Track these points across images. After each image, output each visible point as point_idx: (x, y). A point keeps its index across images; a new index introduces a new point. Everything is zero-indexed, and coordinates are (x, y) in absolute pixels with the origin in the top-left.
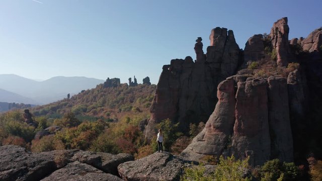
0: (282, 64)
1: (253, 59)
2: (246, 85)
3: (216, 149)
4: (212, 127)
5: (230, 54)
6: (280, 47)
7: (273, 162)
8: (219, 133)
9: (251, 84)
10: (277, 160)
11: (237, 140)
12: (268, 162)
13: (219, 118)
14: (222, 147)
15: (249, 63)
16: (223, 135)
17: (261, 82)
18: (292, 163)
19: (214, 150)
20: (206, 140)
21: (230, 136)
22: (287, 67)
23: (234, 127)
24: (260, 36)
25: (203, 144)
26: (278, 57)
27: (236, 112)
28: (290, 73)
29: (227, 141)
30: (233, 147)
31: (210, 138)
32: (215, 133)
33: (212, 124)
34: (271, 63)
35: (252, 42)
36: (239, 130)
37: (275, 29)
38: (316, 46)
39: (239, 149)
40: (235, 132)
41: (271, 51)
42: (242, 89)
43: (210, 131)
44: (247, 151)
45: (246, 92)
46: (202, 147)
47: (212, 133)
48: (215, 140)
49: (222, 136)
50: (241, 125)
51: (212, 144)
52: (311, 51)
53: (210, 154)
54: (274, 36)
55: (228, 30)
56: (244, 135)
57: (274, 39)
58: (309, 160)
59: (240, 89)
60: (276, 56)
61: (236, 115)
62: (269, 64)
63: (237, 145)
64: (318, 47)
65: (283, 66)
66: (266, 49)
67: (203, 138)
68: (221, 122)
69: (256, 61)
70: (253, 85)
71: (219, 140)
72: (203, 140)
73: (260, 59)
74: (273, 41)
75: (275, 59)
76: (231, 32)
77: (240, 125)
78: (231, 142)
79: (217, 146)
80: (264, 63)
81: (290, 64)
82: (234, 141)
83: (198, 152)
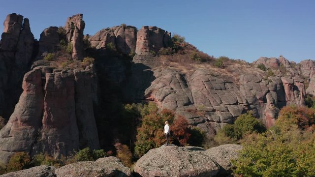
0: (77, 58)
1: (49, 51)
2: (55, 77)
3: (26, 144)
4: (19, 121)
5: (25, 44)
6: (76, 41)
7: (84, 150)
8: (27, 127)
9: (60, 76)
10: (88, 149)
11: (47, 133)
12: (80, 151)
13: (26, 112)
14: (31, 142)
15: (45, 54)
16: (31, 128)
17: (69, 74)
18: (102, 150)
19: (24, 146)
20: (13, 135)
21: (39, 129)
22: (82, 61)
23: (43, 120)
24: (56, 28)
25: (11, 140)
26: (74, 50)
27: (45, 104)
28: (87, 67)
29: (37, 135)
30: (44, 140)
31: (18, 134)
32: (22, 127)
33: (19, 118)
34: (66, 56)
35: (49, 34)
36: (48, 122)
37: (70, 24)
38: (103, 44)
39: (49, 142)
40: (44, 125)
41: (67, 45)
42: (51, 81)
43: (17, 125)
44: (59, 143)
45: (55, 83)
46: (9, 144)
47: (19, 128)
48: (24, 135)
49: (30, 130)
50: (51, 117)
51: (21, 140)
52: (97, 48)
53: (20, 150)
54: (70, 30)
55: (24, 18)
56: (53, 128)
57: (69, 33)
58: (116, 145)
59: (50, 81)
60: (72, 50)
61: (45, 107)
62: (65, 56)
63: (47, 138)
64: (106, 45)
65: (78, 60)
66: (61, 41)
67: (9, 134)
68: (29, 115)
69: (52, 53)
70: (62, 77)
71: (28, 135)
72: (10, 135)
73: (55, 51)
74: (68, 35)
75: (71, 53)
76: (27, 20)
77: (49, 117)
78: (41, 135)
79: (27, 140)
80: (60, 55)
81: (85, 58)
82: (43, 134)
83: (5, 149)
